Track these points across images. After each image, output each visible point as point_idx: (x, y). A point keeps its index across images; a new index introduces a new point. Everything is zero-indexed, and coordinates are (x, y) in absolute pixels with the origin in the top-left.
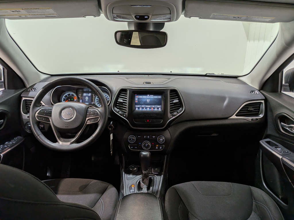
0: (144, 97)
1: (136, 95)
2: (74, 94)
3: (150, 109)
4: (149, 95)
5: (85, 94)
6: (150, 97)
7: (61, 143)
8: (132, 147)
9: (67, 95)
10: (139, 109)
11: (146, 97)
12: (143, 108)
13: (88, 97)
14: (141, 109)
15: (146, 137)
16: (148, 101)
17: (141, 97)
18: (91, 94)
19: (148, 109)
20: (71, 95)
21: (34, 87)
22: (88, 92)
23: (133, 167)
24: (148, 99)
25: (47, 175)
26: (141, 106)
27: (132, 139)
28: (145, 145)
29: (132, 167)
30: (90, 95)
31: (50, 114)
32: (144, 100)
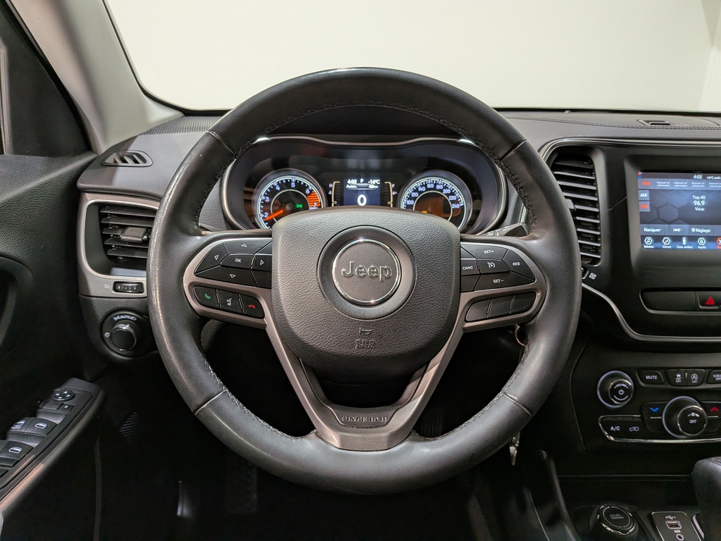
0: (679, 184)
1: (643, 177)
2: (308, 183)
3: (712, 246)
4: (700, 177)
5: (354, 181)
6: (707, 185)
7: (334, 438)
8: (618, 428)
9: (278, 188)
10: (658, 245)
11: (690, 185)
12: (677, 238)
13: (369, 193)
14: (667, 244)
15: (683, 376)
16: (699, 203)
17: (662, 183)
18: (377, 181)
19: (702, 241)
20: (293, 185)
21: (133, 148)
22: (367, 174)
23: (618, 517)
24: (699, 193)
25: (179, 513)
26: (671, 230)
27: (623, 388)
28: (685, 419)
29: (613, 517)
30: (374, 184)
31: (261, 272)
32: (680, 201)
